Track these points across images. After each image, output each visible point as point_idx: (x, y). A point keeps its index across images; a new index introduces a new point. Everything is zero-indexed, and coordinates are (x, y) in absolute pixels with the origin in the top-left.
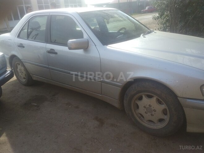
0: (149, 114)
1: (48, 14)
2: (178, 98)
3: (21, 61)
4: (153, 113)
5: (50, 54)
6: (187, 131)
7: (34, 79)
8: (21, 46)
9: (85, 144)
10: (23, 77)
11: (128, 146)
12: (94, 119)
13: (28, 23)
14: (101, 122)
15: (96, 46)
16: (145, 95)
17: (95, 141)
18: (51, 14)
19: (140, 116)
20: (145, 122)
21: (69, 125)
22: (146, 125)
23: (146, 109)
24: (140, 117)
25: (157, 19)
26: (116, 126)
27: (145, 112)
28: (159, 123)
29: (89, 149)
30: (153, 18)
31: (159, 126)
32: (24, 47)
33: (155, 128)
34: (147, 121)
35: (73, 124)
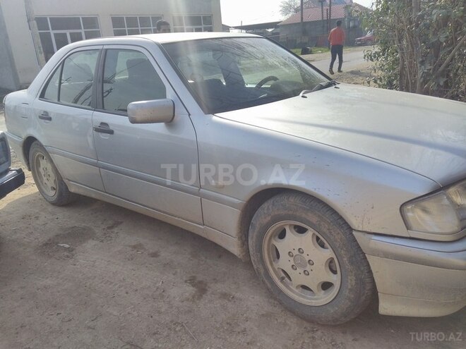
0: (300, 270)
1: (100, 47)
2: (354, 233)
3: (46, 150)
4: (308, 268)
5: (100, 133)
6: (380, 313)
7: (72, 190)
8: (46, 117)
9: (155, 334)
10: (50, 187)
11: (248, 343)
12: (186, 282)
13: (60, 66)
14: (201, 289)
15: (189, 115)
16: (290, 225)
17: (177, 329)
18: (106, 47)
19: (283, 275)
20: (294, 289)
21: (127, 293)
22: (296, 297)
23: (294, 259)
24: (282, 279)
25: (375, 57)
26: (233, 297)
27: (293, 266)
28: (323, 292)
29: (160, 346)
30: (365, 56)
31: (322, 300)
32: (50, 119)
33: (314, 303)
34: (297, 287)
35: (137, 290)
